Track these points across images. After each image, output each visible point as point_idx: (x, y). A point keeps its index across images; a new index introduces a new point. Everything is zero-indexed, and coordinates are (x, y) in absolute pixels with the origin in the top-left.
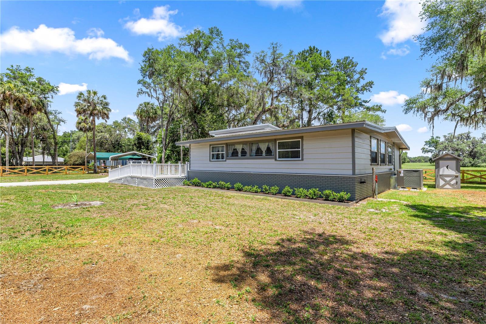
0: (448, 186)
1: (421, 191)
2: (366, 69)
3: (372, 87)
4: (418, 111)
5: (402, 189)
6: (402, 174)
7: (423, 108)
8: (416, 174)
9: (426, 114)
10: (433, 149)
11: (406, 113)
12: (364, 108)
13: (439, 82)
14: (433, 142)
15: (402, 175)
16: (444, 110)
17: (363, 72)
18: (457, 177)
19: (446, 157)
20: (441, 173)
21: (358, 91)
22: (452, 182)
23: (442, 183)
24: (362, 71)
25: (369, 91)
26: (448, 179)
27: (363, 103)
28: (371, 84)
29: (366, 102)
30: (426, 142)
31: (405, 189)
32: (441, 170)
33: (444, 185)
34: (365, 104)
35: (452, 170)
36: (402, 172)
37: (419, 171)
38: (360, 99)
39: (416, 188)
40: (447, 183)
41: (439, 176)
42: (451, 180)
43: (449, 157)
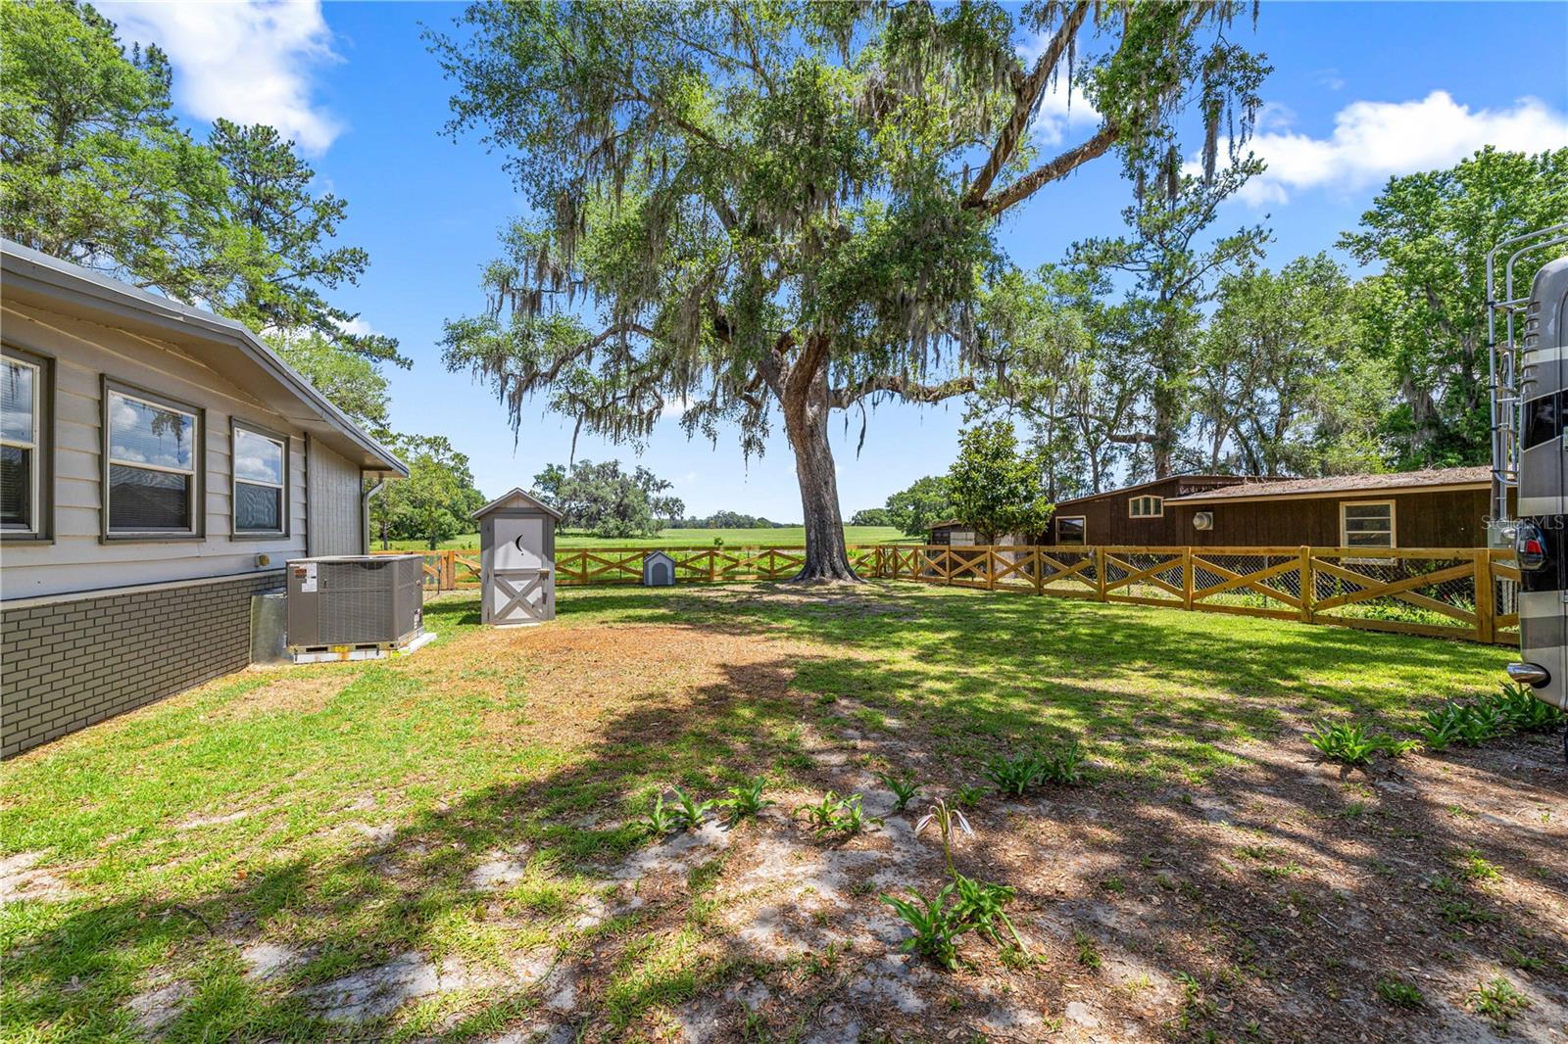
0: (519, 613)
1: (393, 655)
2: (344, 204)
3: (362, 271)
4: (485, 368)
5: (311, 657)
6: (309, 580)
7: (495, 358)
8: (374, 578)
9: (505, 381)
10: (551, 495)
11: (451, 367)
12: (336, 339)
13: (532, 285)
14: (551, 479)
15: (310, 586)
16: (545, 374)
17: (330, 211)
18: (544, 576)
19: (515, 505)
20: (498, 566)
21: (309, 269)
22: (532, 598)
23: (501, 600)
24: (327, 205)
25: (353, 280)
26: (518, 586)
27: (331, 319)
28: (357, 259)
29: (339, 317)
30: (537, 477)
31: (324, 657)
32: (500, 553)
33: (508, 610)
34: (338, 324)
35: (533, 552)
36: (312, 570)
37: (386, 563)
38: (325, 306)
39: (374, 647)
40: (515, 600)
41: (492, 577)
42: (528, 590)
43: (523, 505)
